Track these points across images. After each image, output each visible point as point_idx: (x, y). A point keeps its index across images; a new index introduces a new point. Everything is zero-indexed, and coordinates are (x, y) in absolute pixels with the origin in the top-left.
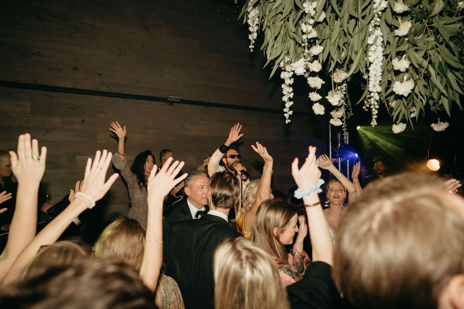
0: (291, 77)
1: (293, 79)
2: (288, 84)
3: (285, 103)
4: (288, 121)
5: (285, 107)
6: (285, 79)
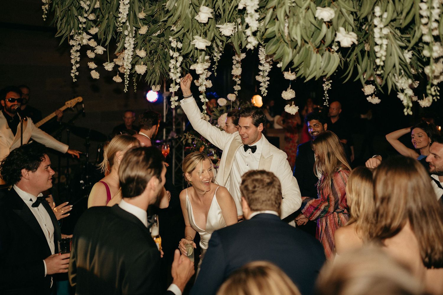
1: (79, 46)
2: (75, 50)
3: (72, 65)
4: (75, 80)
5: (72, 69)
6: (73, 46)
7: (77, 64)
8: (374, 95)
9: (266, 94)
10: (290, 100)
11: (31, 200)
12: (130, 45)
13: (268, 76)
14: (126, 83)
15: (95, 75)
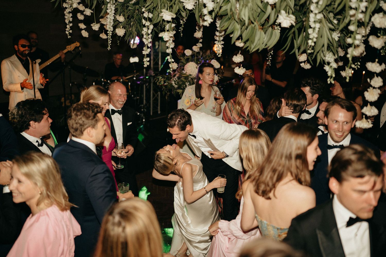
3: (66, 24)
4: (69, 37)
5: (67, 28)
6: (66, 8)
7: (70, 23)
8: (306, 61)
9: (221, 55)
10: (239, 63)
11: (37, 141)
12: (111, 11)
13: (222, 40)
14: (109, 43)
15: (85, 34)
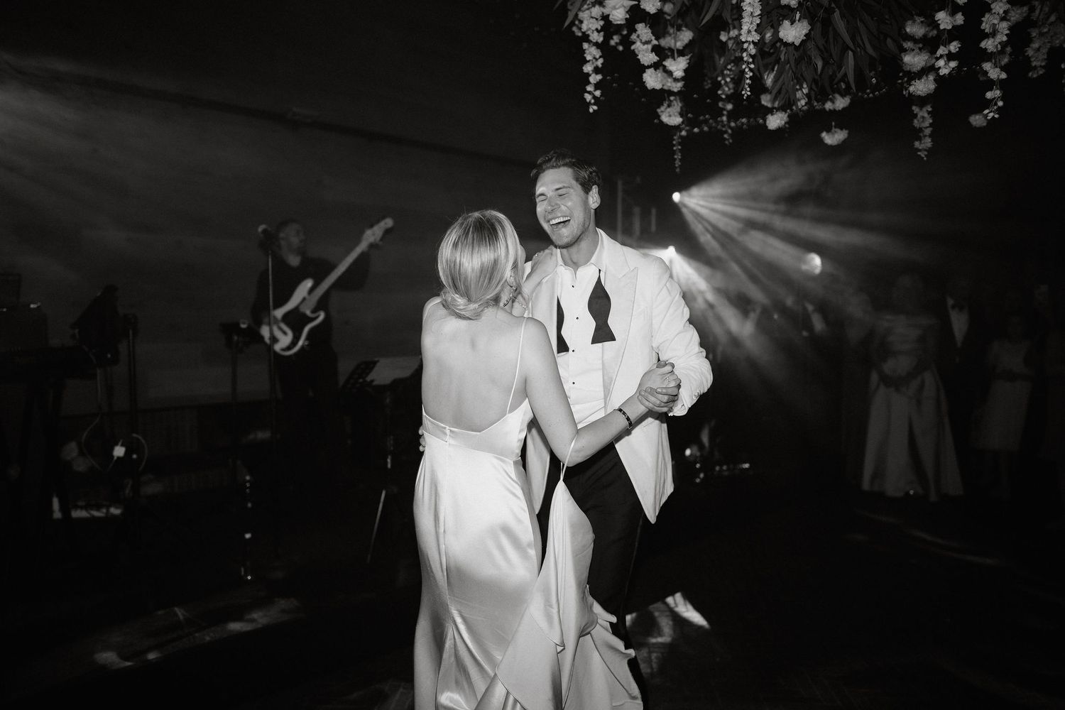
0: (599, 28)
1: (602, 33)
2: (595, 41)
3: (588, 75)
4: (593, 108)
